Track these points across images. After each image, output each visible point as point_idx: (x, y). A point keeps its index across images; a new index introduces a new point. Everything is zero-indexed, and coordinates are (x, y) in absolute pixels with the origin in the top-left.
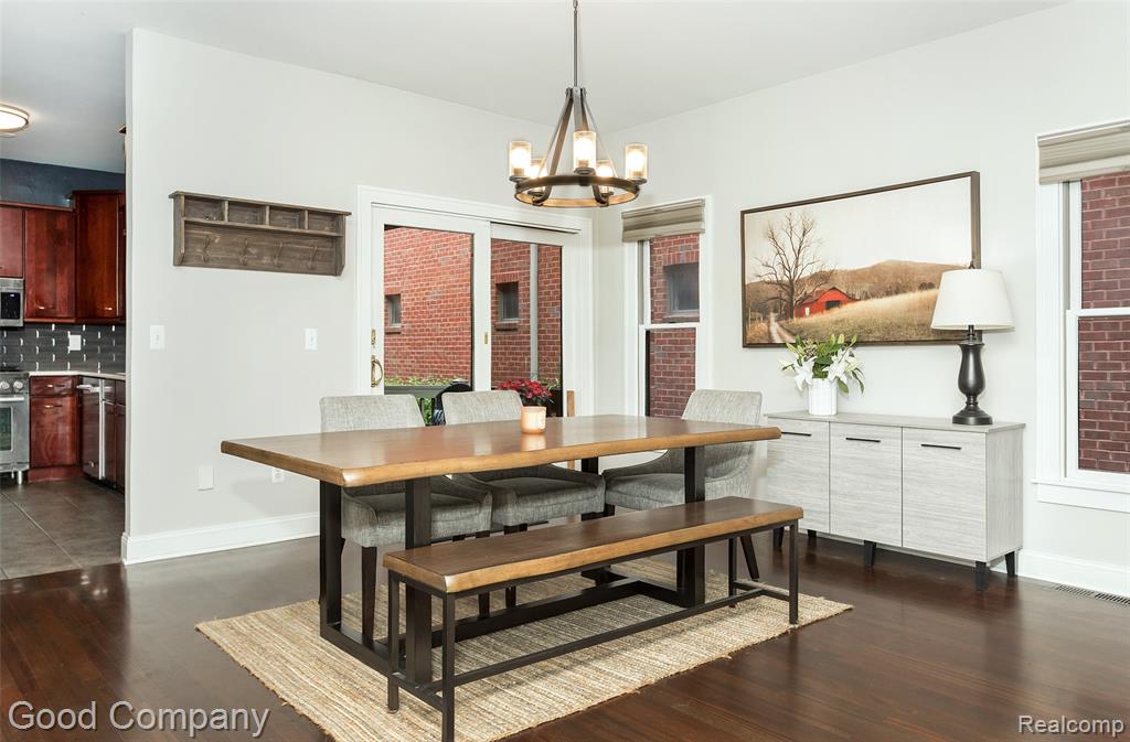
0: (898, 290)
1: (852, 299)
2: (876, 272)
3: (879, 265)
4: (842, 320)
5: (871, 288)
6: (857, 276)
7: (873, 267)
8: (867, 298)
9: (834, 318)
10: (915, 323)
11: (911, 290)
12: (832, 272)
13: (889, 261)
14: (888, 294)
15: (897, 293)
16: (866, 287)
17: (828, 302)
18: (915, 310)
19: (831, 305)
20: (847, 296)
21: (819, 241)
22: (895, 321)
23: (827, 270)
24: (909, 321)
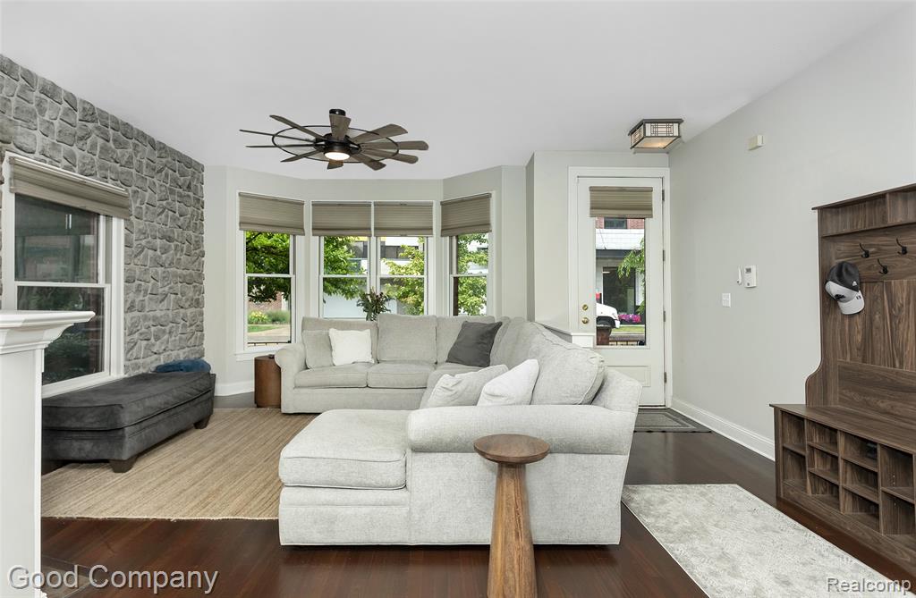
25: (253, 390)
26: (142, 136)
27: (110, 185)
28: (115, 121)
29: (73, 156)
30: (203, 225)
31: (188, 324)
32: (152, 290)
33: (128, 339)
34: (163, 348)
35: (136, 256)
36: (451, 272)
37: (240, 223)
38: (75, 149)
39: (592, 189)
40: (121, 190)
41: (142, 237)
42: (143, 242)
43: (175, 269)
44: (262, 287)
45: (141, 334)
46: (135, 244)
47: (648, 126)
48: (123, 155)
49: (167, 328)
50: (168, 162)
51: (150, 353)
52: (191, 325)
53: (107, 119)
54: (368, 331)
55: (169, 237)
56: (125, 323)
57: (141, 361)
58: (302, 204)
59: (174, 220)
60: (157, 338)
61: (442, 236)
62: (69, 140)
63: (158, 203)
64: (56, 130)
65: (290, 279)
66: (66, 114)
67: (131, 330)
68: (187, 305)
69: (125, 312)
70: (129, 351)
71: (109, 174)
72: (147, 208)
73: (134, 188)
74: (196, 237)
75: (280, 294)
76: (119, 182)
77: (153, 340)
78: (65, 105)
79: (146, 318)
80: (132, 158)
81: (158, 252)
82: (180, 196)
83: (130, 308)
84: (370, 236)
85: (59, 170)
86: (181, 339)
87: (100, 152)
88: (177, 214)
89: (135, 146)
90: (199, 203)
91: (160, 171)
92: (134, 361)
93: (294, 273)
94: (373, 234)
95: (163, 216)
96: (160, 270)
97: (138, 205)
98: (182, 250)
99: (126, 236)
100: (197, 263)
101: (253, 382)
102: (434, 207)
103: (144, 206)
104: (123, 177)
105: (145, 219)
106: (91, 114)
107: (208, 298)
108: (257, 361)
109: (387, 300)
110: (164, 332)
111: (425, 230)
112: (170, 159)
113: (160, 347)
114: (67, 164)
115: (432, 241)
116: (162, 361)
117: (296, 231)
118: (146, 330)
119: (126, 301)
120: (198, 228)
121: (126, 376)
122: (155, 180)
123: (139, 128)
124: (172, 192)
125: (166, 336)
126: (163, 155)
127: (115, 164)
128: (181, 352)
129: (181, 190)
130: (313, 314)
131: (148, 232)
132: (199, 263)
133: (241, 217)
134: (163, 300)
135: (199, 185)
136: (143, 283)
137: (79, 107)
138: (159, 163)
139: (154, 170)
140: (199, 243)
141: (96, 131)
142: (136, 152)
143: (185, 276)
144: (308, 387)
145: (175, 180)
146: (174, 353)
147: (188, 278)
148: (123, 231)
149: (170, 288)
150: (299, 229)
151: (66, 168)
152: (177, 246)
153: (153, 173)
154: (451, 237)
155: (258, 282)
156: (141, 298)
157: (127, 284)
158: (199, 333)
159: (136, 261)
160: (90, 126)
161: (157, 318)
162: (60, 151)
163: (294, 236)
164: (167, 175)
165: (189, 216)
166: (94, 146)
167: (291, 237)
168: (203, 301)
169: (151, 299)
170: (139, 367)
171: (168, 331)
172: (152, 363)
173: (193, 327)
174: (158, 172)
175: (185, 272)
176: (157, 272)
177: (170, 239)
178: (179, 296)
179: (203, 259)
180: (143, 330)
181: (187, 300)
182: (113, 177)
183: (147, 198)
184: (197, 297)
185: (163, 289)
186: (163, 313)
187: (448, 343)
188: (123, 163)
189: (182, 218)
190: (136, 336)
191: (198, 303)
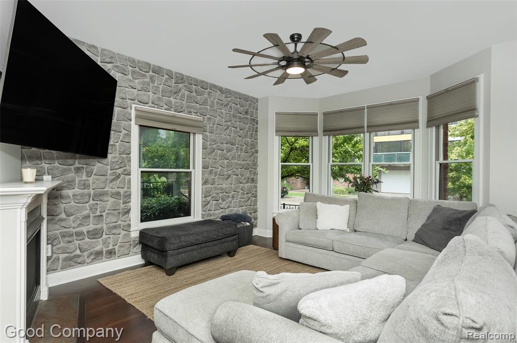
26: (214, 87)
27: (193, 116)
28: (196, 80)
29: (171, 102)
30: (257, 135)
31: (245, 192)
32: (220, 173)
33: (204, 199)
34: (227, 206)
35: (210, 154)
36: (437, 158)
37: (276, 131)
38: (171, 99)
40: (201, 118)
41: (213, 143)
42: (214, 146)
43: (236, 161)
45: (213, 197)
46: (209, 147)
48: (201, 99)
49: (231, 195)
50: (231, 99)
51: (219, 208)
52: (247, 193)
53: (191, 80)
54: (348, 206)
55: (232, 142)
56: (202, 191)
57: (213, 212)
58: (317, 115)
59: (236, 132)
60: (223, 200)
61: (427, 127)
62: (168, 94)
63: (224, 124)
64: (161, 90)
65: (309, 166)
66: (166, 81)
67: (206, 194)
68: (244, 182)
69: (202, 185)
70: (204, 207)
71: (192, 110)
72: (217, 127)
73: (208, 116)
74: (252, 141)
76: (199, 114)
77: (220, 201)
78: (166, 76)
79: (216, 188)
80: (207, 100)
81: (225, 151)
82: (240, 118)
83: (205, 182)
84: (364, 133)
85: (163, 111)
86: (240, 201)
87: (187, 99)
88: (238, 129)
89: (209, 93)
90: (255, 121)
91: (226, 105)
92: (207, 212)
93: (312, 162)
94: (366, 130)
95: (228, 131)
96: (226, 161)
97: (211, 125)
98: (241, 150)
99: (203, 143)
100: (252, 157)
102: (420, 103)
103: (215, 126)
104: (201, 111)
105: (215, 133)
106: (181, 79)
107: (260, 178)
110: (228, 197)
111: (412, 124)
112: (233, 98)
113: (225, 205)
114: (167, 107)
115: (419, 132)
116: (227, 212)
117: (312, 134)
118: (216, 195)
119: (203, 179)
120: (254, 136)
121: (202, 220)
122: (222, 111)
123: (212, 82)
124: (235, 116)
125: (230, 199)
126: (229, 96)
127: (197, 104)
128: (240, 209)
129: (241, 115)
131: (218, 140)
132: (254, 158)
133: (276, 128)
134: (228, 178)
135: (254, 111)
136: (214, 169)
137: (174, 76)
138: (225, 102)
139: (222, 105)
140: (254, 145)
141: (184, 88)
142: (210, 96)
143: (242, 165)
144: (294, 242)
145: (237, 110)
146: (236, 209)
147: (245, 166)
148: (201, 140)
149: (233, 172)
150: (314, 132)
151: (166, 109)
152: (237, 148)
153: (221, 107)
154: (438, 127)
156: (213, 177)
157: (204, 169)
158: (254, 198)
159: (210, 156)
160: (181, 85)
161: (223, 189)
162: (163, 101)
163: (312, 137)
164: (231, 108)
165: (246, 130)
166: (183, 96)
167: (310, 138)
168: (257, 180)
169: (219, 178)
170: (211, 215)
171: (231, 196)
172: (219, 213)
173: (250, 195)
174: (225, 106)
175: (243, 163)
176: (223, 163)
178: (240, 176)
179: (257, 154)
180: (214, 195)
181: (245, 179)
182: (195, 111)
183: (217, 121)
184: (252, 177)
185: (227, 172)
186: (227, 186)
187: (417, 225)
188: (201, 103)
189: (242, 131)
190: (209, 198)
191: (253, 181)
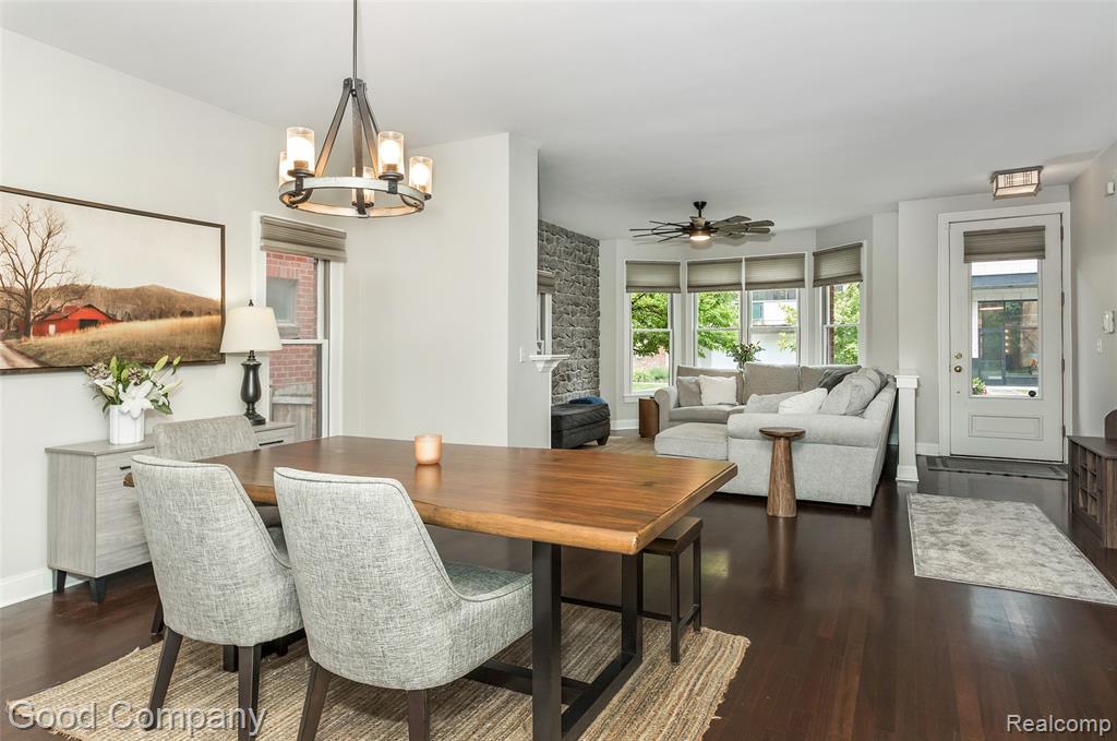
0: (162, 314)
1: (113, 319)
2: (139, 294)
3: (143, 288)
4: (100, 342)
5: (134, 310)
6: (119, 296)
7: (137, 290)
8: (129, 319)
9: (90, 339)
10: (177, 346)
11: (173, 315)
12: (87, 288)
13: (152, 286)
14: (152, 317)
15: (160, 317)
16: (129, 308)
17: (81, 320)
18: (176, 335)
19: (85, 324)
20: (106, 315)
21: (72, 250)
22: (158, 344)
23: (81, 282)
24: (172, 344)
25: (638, 427)
27: (545, 272)
30: (599, 291)
31: (588, 370)
32: (567, 344)
34: (573, 387)
35: (558, 320)
36: (825, 323)
37: (627, 287)
39: (967, 235)
40: (550, 274)
41: (561, 305)
43: (580, 328)
44: (646, 342)
45: (561, 376)
46: (558, 311)
47: (1001, 178)
48: (551, 249)
49: (576, 373)
50: (576, 245)
51: (566, 391)
55: (577, 303)
57: (561, 396)
58: (678, 264)
59: (580, 289)
60: (570, 380)
61: (814, 287)
63: (570, 279)
65: (668, 333)
68: (588, 356)
71: (544, 264)
72: (564, 283)
73: (557, 270)
74: (594, 301)
75: (661, 349)
76: (549, 268)
77: (567, 382)
80: (556, 249)
81: (570, 316)
82: (583, 269)
84: (741, 291)
86: (584, 382)
88: (582, 285)
90: (597, 273)
92: (557, 395)
93: (672, 327)
94: (744, 288)
95: (573, 288)
96: (571, 329)
97: (559, 282)
98: (585, 312)
99: (553, 306)
100: (595, 322)
101: (638, 420)
102: (806, 258)
103: (562, 283)
104: (552, 264)
105: (563, 291)
108: (642, 402)
109: (756, 351)
110: (573, 375)
111: (797, 283)
112: (577, 243)
115: (806, 294)
116: (573, 397)
117: (673, 290)
120: (596, 294)
122: (568, 261)
124: (579, 268)
125: (575, 379)
126: (573, 241)
128: (584, 392)
129: (584, 265)
130: (689, 365)
131: (565, 301)
132: (597, 322)
133: (627, 281)
134: (573, 352)
135: (596, 258)
136: (562, 339)
138: (571, 247)
139: (568, 254)
140: (596, 306)
142: (558, 243)
143: (586, 333)
145: (580, 259)
146: (580, 392)
147: (589, 334)
148: (551, 303)
149: (578, 342)
150: (676, 288)
152: (581, 309)
153: (567, 257)
154: (824, 288)
155: (642, 337)
156: (561, 350)
157: (553, 340)
158: (596, 379)
159: (558, 323)
161: (570, 365)
163: (672, 294)
164: (575, 256)
165: (590, 284)
167: (669, 295)
168: (599, 353)
171: (576, 376)
174: (570, 255)
175: (586, 330)
176: (569, 331)
177: (577, 305)
179: (599, 318)
180: (562, 373)
181: (588, 352)
182: (546, 265)
183: (564, 276)
184: (594, 349)
185: (573, 344)
186: (573, 361)
188: (551, 254)
189: (585, 287)
191: (595, 354)
